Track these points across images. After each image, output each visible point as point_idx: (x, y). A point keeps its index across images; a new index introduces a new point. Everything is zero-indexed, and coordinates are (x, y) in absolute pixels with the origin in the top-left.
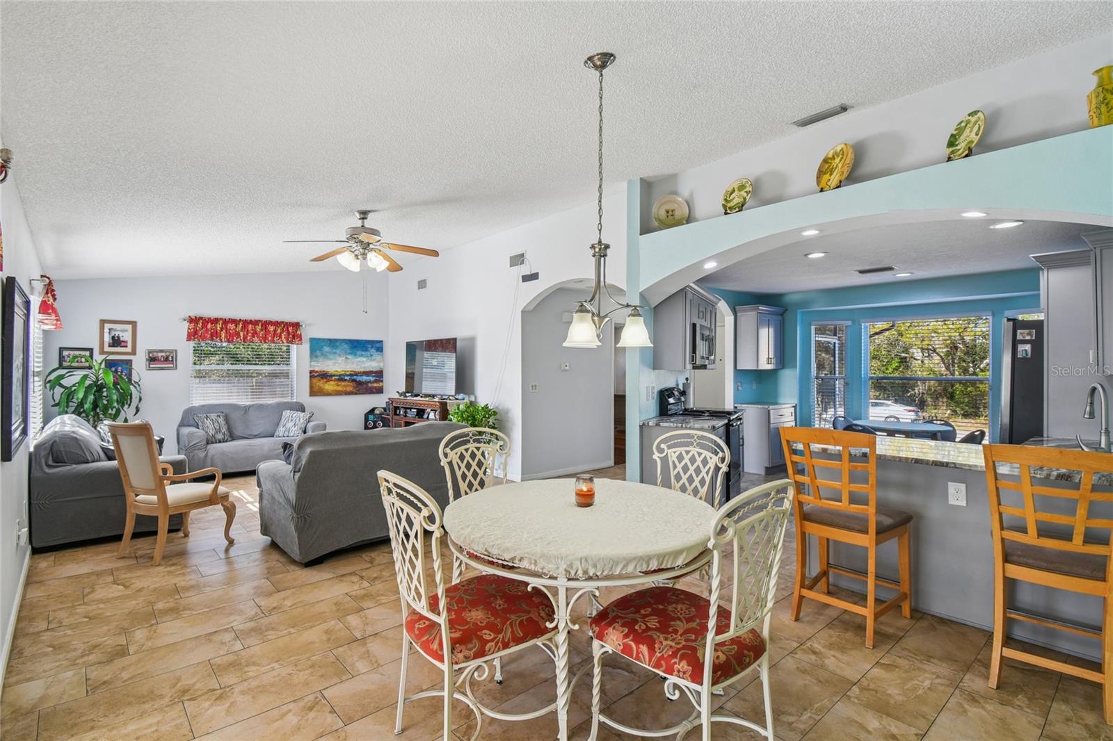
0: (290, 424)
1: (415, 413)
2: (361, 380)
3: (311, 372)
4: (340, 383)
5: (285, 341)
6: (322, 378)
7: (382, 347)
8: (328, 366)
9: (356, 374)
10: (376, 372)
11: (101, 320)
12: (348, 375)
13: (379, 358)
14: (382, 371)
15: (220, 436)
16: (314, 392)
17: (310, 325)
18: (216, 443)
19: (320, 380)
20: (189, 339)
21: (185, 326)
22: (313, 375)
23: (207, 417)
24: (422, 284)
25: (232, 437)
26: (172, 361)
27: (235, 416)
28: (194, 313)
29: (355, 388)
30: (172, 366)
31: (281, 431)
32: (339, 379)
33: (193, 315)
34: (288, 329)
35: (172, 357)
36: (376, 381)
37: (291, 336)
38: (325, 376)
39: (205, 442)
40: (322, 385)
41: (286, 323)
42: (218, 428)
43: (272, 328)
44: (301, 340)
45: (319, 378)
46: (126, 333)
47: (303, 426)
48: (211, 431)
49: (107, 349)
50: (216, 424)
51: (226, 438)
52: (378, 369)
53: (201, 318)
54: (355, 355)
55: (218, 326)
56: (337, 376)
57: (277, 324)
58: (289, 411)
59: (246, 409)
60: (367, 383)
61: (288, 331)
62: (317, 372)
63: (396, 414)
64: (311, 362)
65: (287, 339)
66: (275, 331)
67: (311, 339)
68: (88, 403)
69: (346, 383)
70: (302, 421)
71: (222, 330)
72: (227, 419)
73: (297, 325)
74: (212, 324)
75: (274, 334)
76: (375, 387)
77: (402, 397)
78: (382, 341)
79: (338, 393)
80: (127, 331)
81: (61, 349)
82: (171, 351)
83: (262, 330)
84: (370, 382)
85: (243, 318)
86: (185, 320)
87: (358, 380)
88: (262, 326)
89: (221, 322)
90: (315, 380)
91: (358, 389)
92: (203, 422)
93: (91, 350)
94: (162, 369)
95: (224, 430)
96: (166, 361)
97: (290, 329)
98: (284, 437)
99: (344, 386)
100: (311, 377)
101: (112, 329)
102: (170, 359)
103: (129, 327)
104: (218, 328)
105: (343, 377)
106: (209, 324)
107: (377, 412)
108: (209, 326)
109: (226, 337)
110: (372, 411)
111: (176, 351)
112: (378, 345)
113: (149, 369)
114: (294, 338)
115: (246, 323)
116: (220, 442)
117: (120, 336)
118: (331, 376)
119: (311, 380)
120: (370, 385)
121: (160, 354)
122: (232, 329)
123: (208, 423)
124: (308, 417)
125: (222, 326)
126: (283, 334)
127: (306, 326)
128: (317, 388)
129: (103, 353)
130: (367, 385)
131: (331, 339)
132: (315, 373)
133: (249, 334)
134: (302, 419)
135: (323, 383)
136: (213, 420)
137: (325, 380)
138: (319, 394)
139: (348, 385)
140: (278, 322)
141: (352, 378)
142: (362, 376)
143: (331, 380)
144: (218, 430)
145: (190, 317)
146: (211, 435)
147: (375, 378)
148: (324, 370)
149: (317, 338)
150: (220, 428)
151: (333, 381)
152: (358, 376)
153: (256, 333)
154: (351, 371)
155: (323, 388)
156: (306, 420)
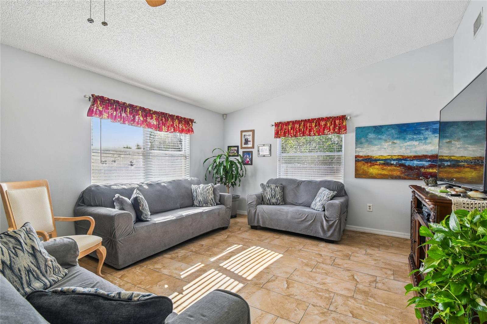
2: (411, 164)
3: (356, 157)
4: (385, 167)
6: (367, 163)
9: (405, 158)
10: (430, 157)
11: (241, 131)
12: (394, 160)
15: (274, 200)
16: (358, 175)
17: (357, 116)
18: (270, 204)
19: (364, 164)
20: (276, 137)
21: (273, 129)
22: (358, 159)
25: (284, 201)
28: (277, 121)
29: (402, 173)
31: (313, 203)
32: (384, 164)
34: (335, 122)
36: (431, 166)
37: (337, 128)
38: (370, 160)
40: (366, 169)
41: (334, 117)
42: (273, 194)
43: (323, 123)
44: (346, 130)
45: (363, 162)
46: (250, 136)
48: (268, 196)
49: (244, 146)
50: (273, 192)
51: (278, 202)
53: (280, 123)
55: (290, 127)
56: (382, 160)
57: (327, 119)
60: (419, 168)
61: (336, 124)
62: (362, 157)
65: (334, 130)
66: (326, 125)
67: (356, 128)
69: (393, 167)
70: (325, 198)
71: (291, 129)
72: (283, 189)
73: (343, 118)
74: (286, 125)
75: (324, 128)
76: (430, 173)
79: (384, 177)
80: (250, 135)
81: (229, 147)
83: (316, 126)
84: (423, 167)
85: (304, 118)
86: (273, 125)
89: (291, 124)
90: (359, 164)
91: (406, 174)
95: (278, 197)
97: (337, 122)
99: (391, 170)
100: (356, 161)
103: (251, 133)
104: (290, 128)
105: (389, 161)
106: (285, 126)
108: (285, 127)
109: (294, 133)
115: (306, 122)
116: (273, 204)
117: (248, 138)
118: (376, 160)
119: (356, 164)
120: (423, 170)
122: (298, 127)
123: (268, 190)
124: (330, 195)
125: (292, 126)
126: (331, 127)
127: (350, 118)
128: (361, 171)
129: (242, 148)
130: (419, 170)
131: (376, 126)
132: (360, 158)
133: (308, 130)
134: (326, 196)
135: (368, 167)
136: (272, 188)
137: (369, 164)
138: (364, 176)
139: (394, 169)
140: (327, 117)
141: (400, 162)
142: (412, 160)
143: (376, 164)
144: (273, 196)
145: (275, 123)
146: (268, 199)
147: (430, 163)
148: (369, 155)
149: (361, 127)
150: (275, 195)
151: (378, 165)
152: (407, 160)
153: (312, 128)
154: (398, 156)
155: (368, 171)
156: (328, 198)
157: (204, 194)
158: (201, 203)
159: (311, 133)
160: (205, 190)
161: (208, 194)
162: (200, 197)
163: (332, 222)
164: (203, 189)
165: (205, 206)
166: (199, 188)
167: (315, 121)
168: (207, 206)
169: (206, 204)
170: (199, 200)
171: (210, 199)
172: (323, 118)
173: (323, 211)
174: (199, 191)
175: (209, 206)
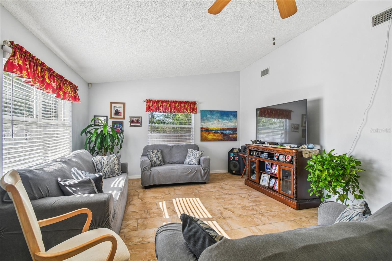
0: (192, 157)
1: (267, 156)
2: (226, 133)
3: (201, 128)
5: (189, 111)
6: (207, 132)
7: (236, 115)
8: (210, 125)
9: (223, 129)
10: (233, 129)
11: (110, 102)
12: (219, 130)
13: (235, 121)
14: (237, 128)
15: (158, 162)
16: (203, 139)
17: (201, 103)
18: (156, 166)
19: (205, 133)
20: (147, 111)
21: (145, 105)
23: (152, 152)
24: (265, 73)
25: (164, 163)
26: (140, 122)
27: (166, 151)
28: (149, 98)
29: (223, 137)
30: (140, 125)
31: (187, 160)
32: (215, 133)
33: (148, 99)
34: (190, 105)
35: (140, 120)
36: (233, 134)
37: (192, 109)
38: (208, 130)
39: (150, 166)
40: (206, 135)
41: (190, 102)
42: (157, 158)
43: (183, 105)
44: (196, 111)
45: (205, 131)
46: (121, 108)
47: (198, 159)
48: (154, 159)
49: (113, 116)
50: (157, 156)
51: (161, 163)
52: (234, 127)
53: (152, 100)
54: (223, 119)
55: (159, 104)
56: (214, 130)
57: (185, 103)
58: (191, 149)
59: (171, 148)
61: (191, 107)
62: (204, 128)
63: (250, 154)
64: (201, 123)
65: (190, 110)
66: (185, 106)
67: (201, 110)
68: (98, 143)
69: (219, 134)
70: (197, 156)
71: (161, 106)
72: (162, 152)
73: (194, 103)
74: (156, 103)
75: (184, 108)
76: (233, 137)
77: (254, 144)
78: (236, 111)
79: (214, 140)
80: (121, 107)
81: (95, 116)
82: (139, 118)
83: (178, 106)
84: (230, 134)
85: (170, 100)
86: (145, 101)
87: (224, 133)
88: (178, 104)
89: (160, 102)
90: (203, 133)
91: (224, 138)
92: (150, 155)
93: (107, 117)
94: (136, 126)
95: (160, 159)
96: (137, 122)
97: (192, 105)
98: (189, 164)
99: (218, 136)
100: (202, 131)
101: (115, 106)
102: (139, 121)
103: (122, 105)
104: (159, 106)
105: (217, 131)
106: (155, 103)
107: (235, 151)
108: (155, 104)
109: (162, 110)
110: (232, 150)
111: (141, 117)
112: (234, 114)
113: (131, 126)
114: (193, 110)
115: (172, 102)
116: (158, 166)
117: (119, 110)
118: (211, 130)
119: (201, 133)
120: (230, 136)
121: (135, 119)
122: (165, 105)
123: (153, 155)
124: (200, 154)
125: (161, 104)
126: (188, 108)
127: (199, 104)
128: (204, 137)
129: (111, 118)
130: (229, 136)
131: (211, 111)
132: (203, 129)
133: (173, 108)
134: (198, 154)
135: (207, 134)
136: (155, 153)
137: (208, 133)
138: (205, 140)
139: (219, 136)
140: (186, 101)
141: (221, 132)
142: (226, 131)
143: (211, 133)
144: (158, 159)
145: (147, 100)
146: (154, 162)
147: (233, 132)
148: (208, 127)
149: (204, 110)
150: (158, 158)
151: (212, 133)
152: (224, 131)
153: (176, 108)
154: (221, 128)
155: (207, 137)
156: (200, 155)
157: (110, 165)
158: (107, 174)
159: (175, 111)
160: (111, 161)
161: (114, 165)
162: (106, 169)
163: (207, 170)
164: (108, 160)
165: (111, 177)
166: (103, 159)
167: (178, 103)
168: (114, 176)
169: (113, 174)
170: (105, 172)
171: (117, 169)
172: (183, 101)
173: (199, 164)
174: (105, 162)
175: (116, 176)
